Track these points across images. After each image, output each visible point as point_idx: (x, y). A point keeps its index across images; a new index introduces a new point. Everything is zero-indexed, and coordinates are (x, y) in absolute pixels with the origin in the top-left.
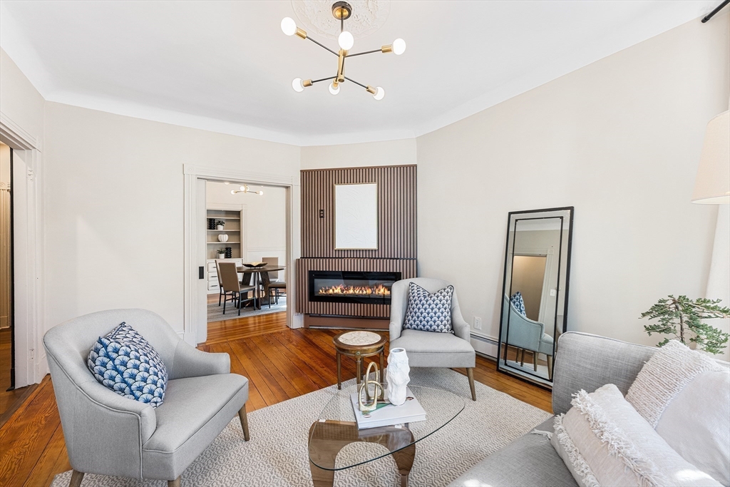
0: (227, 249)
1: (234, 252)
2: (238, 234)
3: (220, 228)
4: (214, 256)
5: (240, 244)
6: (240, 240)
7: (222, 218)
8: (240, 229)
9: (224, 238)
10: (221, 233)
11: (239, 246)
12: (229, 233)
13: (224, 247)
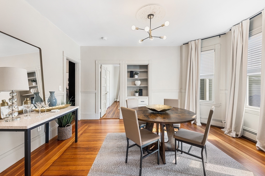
0: (140, 90)
1: (144, 92)
2: (146, 80)
3: (136, 77)
4: (133, 94)
5: (147, 87)
6: (147, 84)
7: (138, 70)
8: (147, 77)
9: (138, 83)
10: (137, 80)
11: (147, 88)
12: (141, 80)
13: (139, 88)
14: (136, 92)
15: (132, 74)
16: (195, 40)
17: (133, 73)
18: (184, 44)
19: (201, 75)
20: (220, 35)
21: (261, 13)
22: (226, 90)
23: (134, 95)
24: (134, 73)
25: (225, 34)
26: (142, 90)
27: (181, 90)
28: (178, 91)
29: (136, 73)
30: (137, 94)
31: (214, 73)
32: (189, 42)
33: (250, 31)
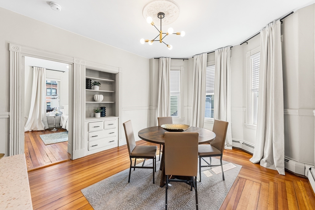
0: (102, 108)
3: (97, 88)
7: (98, 78)
8: (115, 90)
10: (98, 93)
12: (104, 94)
13: (100, 106)
14: (97, 112)
15: (89, 84)
16: (166, 57)
17: (91, 83)
18: (155, 58)
19: (171, 92)
20: (184, 59)
21: (214, 51)
22: (187, 106)
23: (94, 116)
24: (93, 81)
25: (188, 59)
26: (105, 108)
27: (151, 107)
28: (147, 108)
29: (95, 82)
30: (99, 115)
31: (180, 92)
32: (160, 57)
33: (207, 62)
